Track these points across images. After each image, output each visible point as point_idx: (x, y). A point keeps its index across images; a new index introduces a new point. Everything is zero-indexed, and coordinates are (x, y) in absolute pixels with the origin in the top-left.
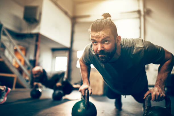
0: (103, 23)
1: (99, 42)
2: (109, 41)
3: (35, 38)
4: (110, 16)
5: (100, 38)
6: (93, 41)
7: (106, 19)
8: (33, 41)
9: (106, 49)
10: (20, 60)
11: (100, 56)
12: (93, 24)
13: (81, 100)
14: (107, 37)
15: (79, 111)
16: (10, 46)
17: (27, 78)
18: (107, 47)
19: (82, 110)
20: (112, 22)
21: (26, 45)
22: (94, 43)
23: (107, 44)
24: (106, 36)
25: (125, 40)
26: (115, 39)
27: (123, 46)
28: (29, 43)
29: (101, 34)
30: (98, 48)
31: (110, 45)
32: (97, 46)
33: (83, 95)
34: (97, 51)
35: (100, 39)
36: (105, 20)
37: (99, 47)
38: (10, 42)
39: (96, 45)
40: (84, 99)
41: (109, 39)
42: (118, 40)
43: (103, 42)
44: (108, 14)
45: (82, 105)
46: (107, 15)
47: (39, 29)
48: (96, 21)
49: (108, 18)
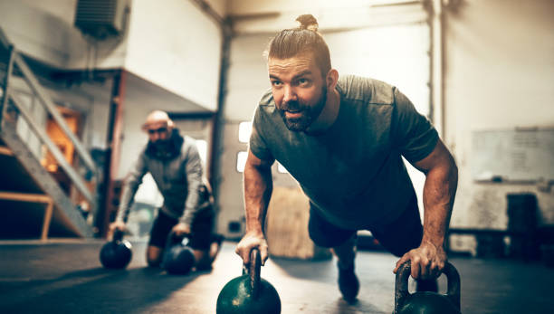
0: (298, 39)
1: (287, 82)
2: (308, 80)
3: (109, 83)
4: (314, 22)
5: (287, 73)
6: (273, 79)
7: (306, 28)
8: (105, 92)
9: (302, 99)
10: (63, 149)
11: (288, 115)
12: (274, 41)
13: (240, 274)
14: (306, 72)
15: (236, 303)
16: (32, 109)
17: (85, 206)
18: (304, 93)
19: (242, 301)
20: (318, 37)
21: (82, 103)
22: (276, 84)
23: (306, 87)
24: (302, 70)
25: (350, 82)
26: (324, 76)
27: (345, 95)
28: (91, 99)
29: (292, 64)
30: (283, 97)
31: (312, 88)
32: (282, 90)
33: (246, 261)
34: (281, 101)
35: (290, 76)
36: (302, 32)
37: (286, 93)
38: (35, 94)
39: (280, 88)
40: (249, 272)
41: (308, 76)
42: (330, 79)
43: (296, 81)
44: (311, 17)
45: (242, 288)
46: (307, 21)
47: (124, 55)
48: (282, 33)
49: (311, 27)
